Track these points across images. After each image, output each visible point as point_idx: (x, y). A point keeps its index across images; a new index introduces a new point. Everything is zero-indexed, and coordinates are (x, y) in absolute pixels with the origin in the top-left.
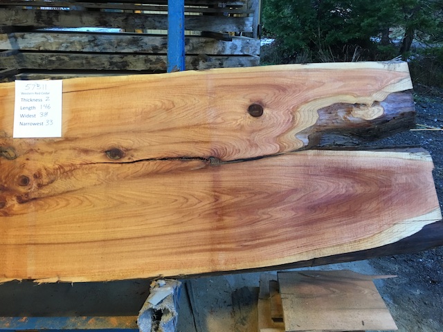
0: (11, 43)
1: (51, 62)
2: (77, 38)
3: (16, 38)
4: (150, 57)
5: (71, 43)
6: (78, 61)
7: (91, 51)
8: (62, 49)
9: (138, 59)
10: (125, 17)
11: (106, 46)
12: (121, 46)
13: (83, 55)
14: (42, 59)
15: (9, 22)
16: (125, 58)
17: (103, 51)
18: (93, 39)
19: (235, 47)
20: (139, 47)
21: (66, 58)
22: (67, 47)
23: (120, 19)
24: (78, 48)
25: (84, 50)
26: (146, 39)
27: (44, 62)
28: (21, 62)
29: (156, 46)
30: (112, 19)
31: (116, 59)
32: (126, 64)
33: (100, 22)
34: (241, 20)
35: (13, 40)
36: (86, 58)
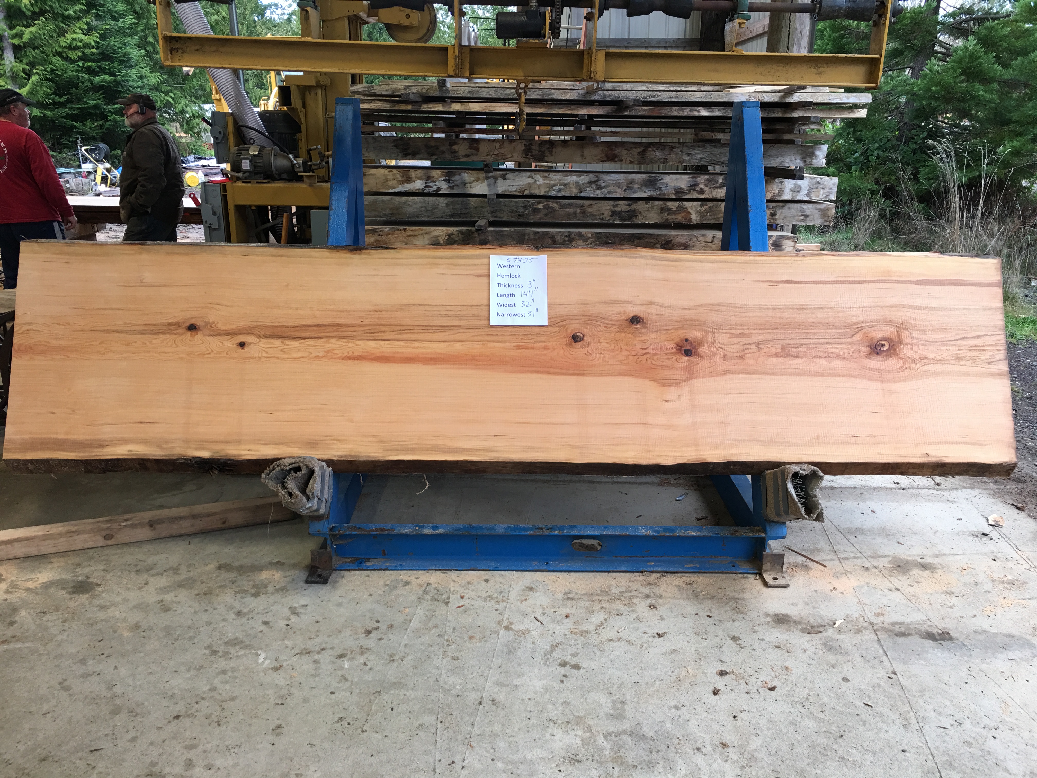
0: (489, 185)
1: (536, 210)
2: (573, 179)
3: (496, 178)
5: (565, 185)
7: (592, 195)
8: (553, 193)
9: (652, 207)
10: (642, 149)
11: (611, 188)
12: (632, 188)
13: (579, 202)
14: (525, 207)
15: (489, 157)
16: (634, 206)
17: (608, 196)
18: (596, 179)
19: (798, 190)
20: (655, 189)
22: (560, 190)
23: (635, 151)
24: (574, 192)
25: (583, 195)
26: (667, 179)
27: (527, 212)
28: (496, 211)
29: (681, 188)
30: (624, 152)
31: (622, 206)
32: (633, 214)
33: (607, 156)
34: (810, 150)
35: (492, 180)
36: (582, 206)
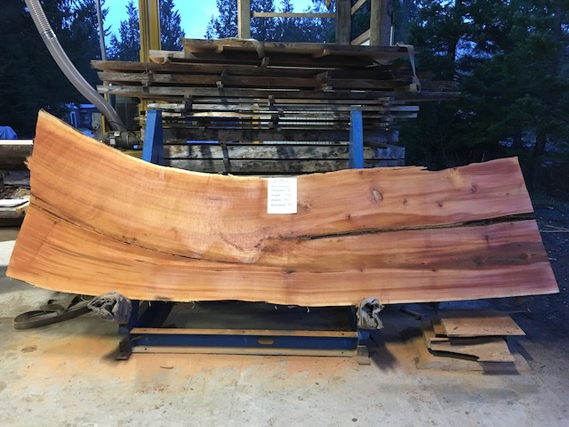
0: (224, 153)
1: (251, 166)
2: (269, 149)
3: (227, 150)
4: (320, 162)
5: (265, 153)
6: (268, 166)
7: (278, 158)
8: (258, 157)
9: (311, 163)
10: (305, 133)
11: (289, 154)
12: (300, 154)
13: (272, 161)
14: (243, 165)
16: (302, 163)
17: (287, 158)
18: (281, 149)
20: (312, 154)
21: (260, 164)
22: (262, 155)
24: (270, 156)
25: (273, 158)
26: (318, 149)
27: (244, 167)
29: (325, 154)
31: (295, 163)
32: (301, 167)
33: (286, 137)
34: (390, 133)
35: (225, 151)
36: (274, 163)
